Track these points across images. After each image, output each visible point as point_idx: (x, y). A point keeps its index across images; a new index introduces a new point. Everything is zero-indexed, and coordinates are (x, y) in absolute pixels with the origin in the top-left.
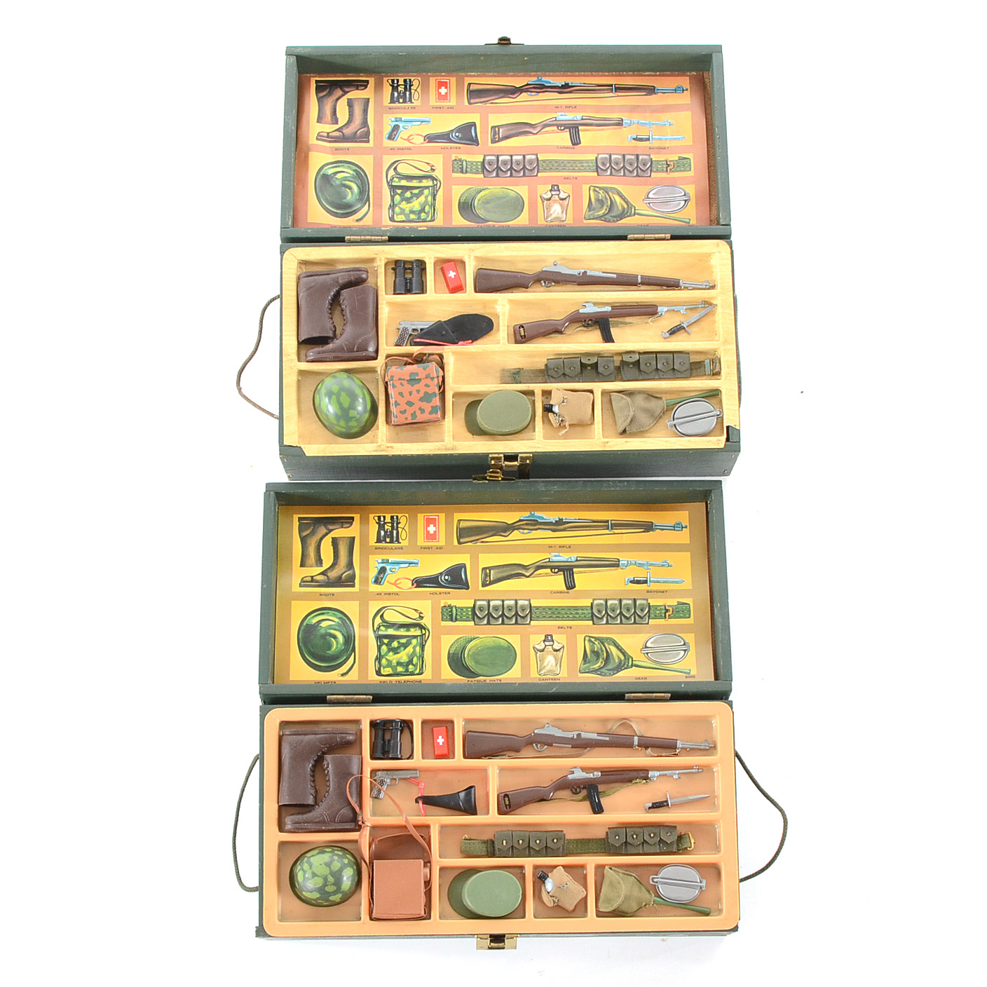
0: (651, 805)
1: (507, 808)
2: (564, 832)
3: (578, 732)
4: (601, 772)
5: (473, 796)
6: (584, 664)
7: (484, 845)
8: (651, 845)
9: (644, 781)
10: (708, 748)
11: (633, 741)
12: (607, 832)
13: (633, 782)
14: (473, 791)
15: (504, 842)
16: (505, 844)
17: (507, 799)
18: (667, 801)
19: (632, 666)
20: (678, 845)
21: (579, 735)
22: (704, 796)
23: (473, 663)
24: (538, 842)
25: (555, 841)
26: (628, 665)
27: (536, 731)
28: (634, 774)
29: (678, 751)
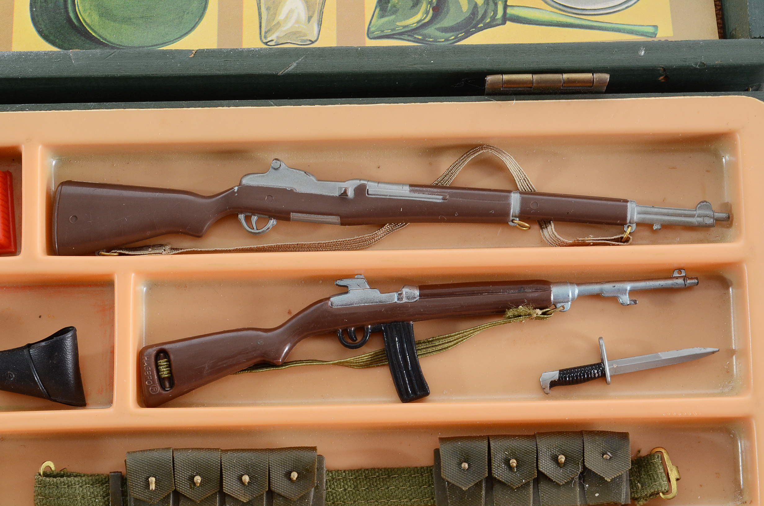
0: (555, 375)
1: (163, 387)
2: (319, 452)
3: (357, 183)
4: (421, 288)
5: (69, 357)
6: (382, 16)
7: (98, 490)
8: (558, 485)
9: (539, 312)
10: (710, 221)
11: (509, 205)
12: (437, 453)
13: (510, 313)
14: (68, 343)
15: (152, 480)
16: (153, 487)
17: (163, 362)
18: (600, 366)
19: (505, 19)
20: (632, 485)
21: (361, 190)
22: (703, 351)
23: (96, 17)
24: (246, 479)
25: (294, 475)
26: (493, 18)
27: (246, 181)
28: (511, 294)
29: (629, 231)
